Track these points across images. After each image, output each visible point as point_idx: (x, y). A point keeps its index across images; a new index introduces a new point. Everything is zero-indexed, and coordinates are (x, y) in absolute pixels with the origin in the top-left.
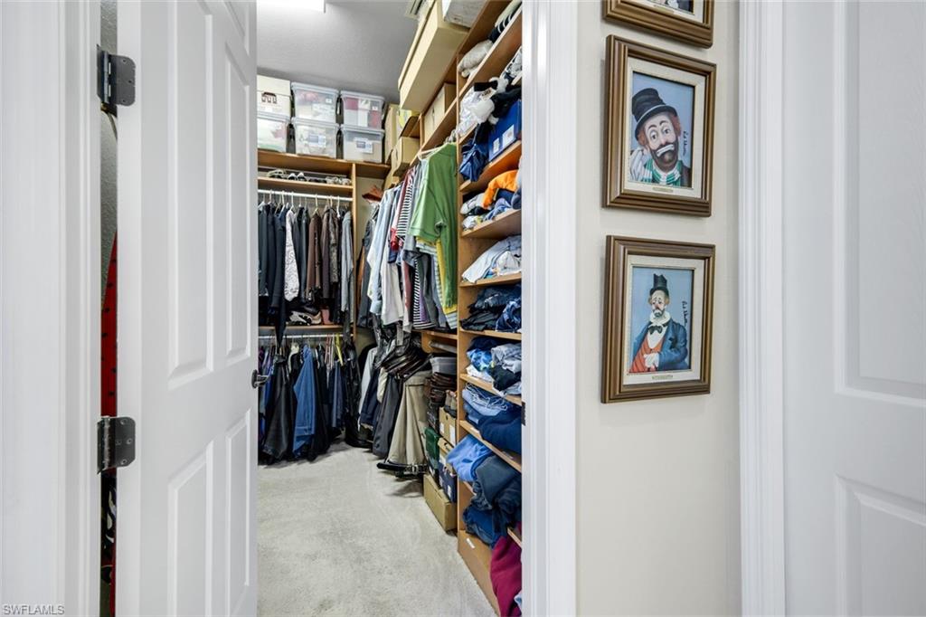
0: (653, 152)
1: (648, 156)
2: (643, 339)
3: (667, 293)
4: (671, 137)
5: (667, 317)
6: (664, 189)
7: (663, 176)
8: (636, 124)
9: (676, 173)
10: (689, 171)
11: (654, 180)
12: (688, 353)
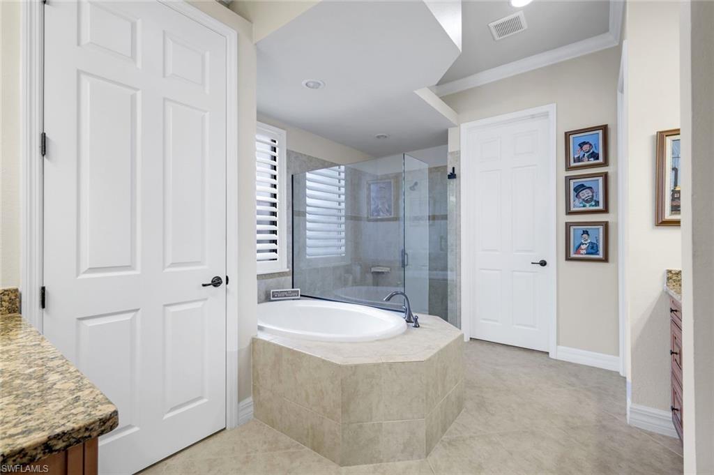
0: (583, 200)
1: (581, 200)
2: (579, 246)
3: (588, 235)
4: (591, 194)
5: (589, 241)
6: (588, 208)
7: (588, 205)
8: (576, 194)
9: (593, 203)
10: (598, 202)
11: (584, 206)
12: (598, 251)
